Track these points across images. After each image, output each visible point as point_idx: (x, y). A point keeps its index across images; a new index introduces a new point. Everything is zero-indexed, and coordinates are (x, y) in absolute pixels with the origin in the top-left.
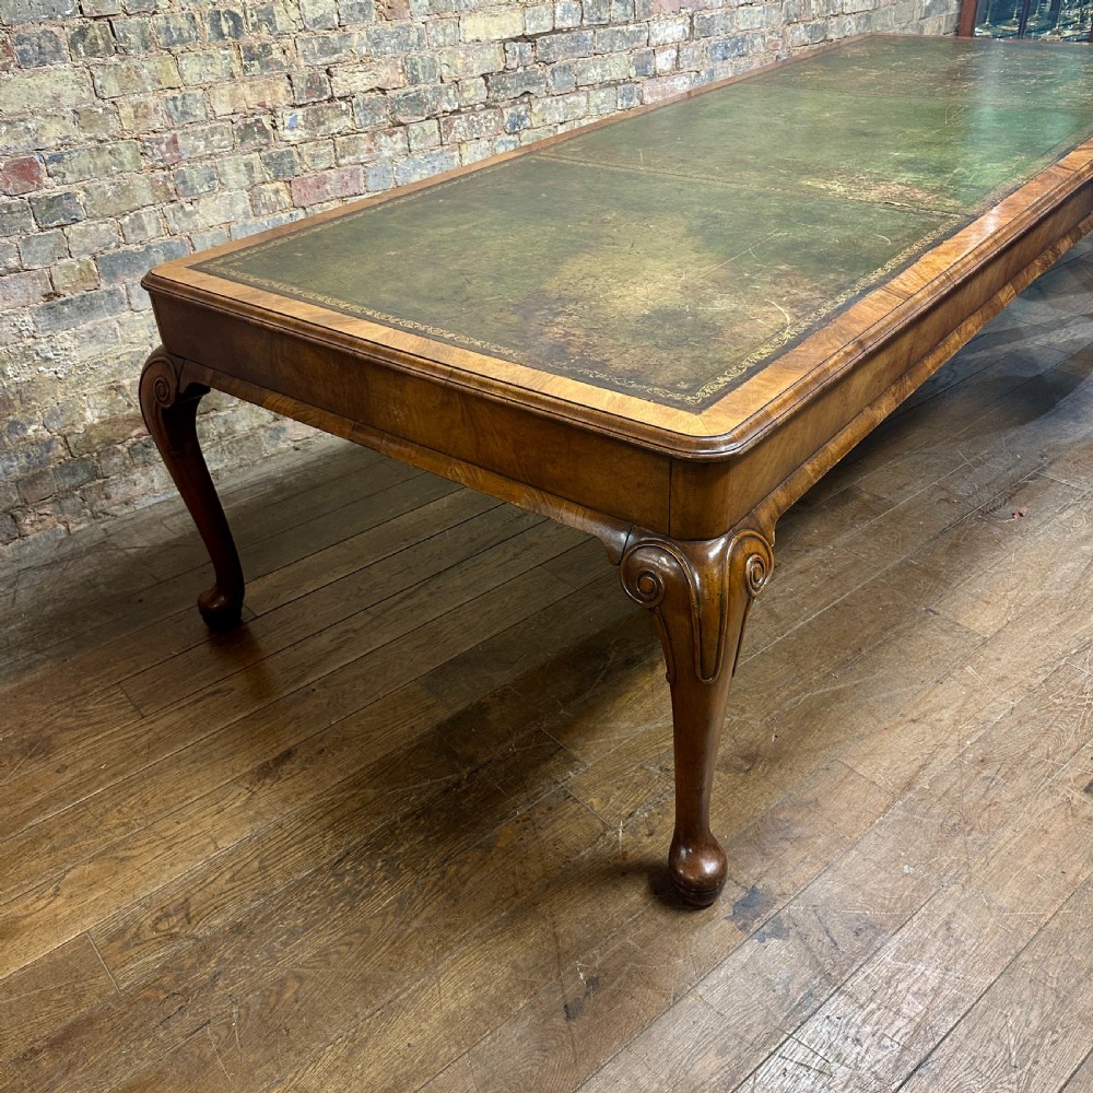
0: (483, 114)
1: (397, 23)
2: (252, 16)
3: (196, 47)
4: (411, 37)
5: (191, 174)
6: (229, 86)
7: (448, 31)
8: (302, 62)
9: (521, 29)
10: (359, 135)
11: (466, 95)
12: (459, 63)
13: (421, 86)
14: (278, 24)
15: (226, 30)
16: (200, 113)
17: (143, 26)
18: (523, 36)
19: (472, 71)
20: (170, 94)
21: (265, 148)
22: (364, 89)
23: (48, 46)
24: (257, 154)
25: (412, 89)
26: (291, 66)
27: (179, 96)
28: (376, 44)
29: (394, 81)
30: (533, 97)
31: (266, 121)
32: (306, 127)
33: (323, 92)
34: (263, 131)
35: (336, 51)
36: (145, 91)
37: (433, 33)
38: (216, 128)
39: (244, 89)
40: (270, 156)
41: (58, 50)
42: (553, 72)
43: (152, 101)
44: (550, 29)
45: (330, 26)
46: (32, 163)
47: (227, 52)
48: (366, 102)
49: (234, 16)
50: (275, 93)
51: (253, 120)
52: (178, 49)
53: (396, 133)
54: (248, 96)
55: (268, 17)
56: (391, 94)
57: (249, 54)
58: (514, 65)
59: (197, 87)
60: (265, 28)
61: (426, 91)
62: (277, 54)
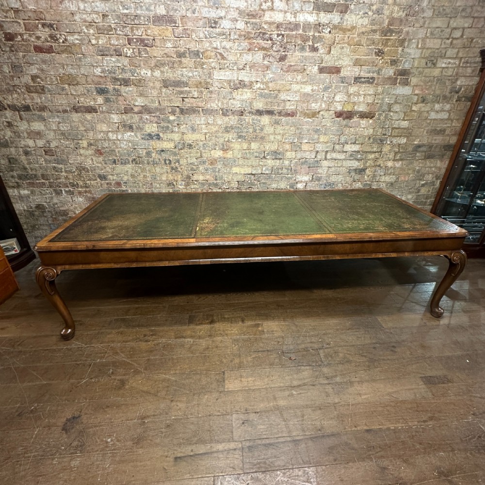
0: (235, 190)
1: (213, 166)
2: (174, 161)
3: (159, 165)
4: (217, 170)
6: (166, 174)
7: (228, 170)
8: (185, 172)
9: (251, 172)
10: (198, 190)
11: (231, 185)
12: (230, 177)
13: (218, 181)
14: (180, 163)
15: (167, 163)
16: (159, 179)
17: (148, 160)
18: (251, 174)
19: (234, 180)
20: (152, 174)
22: (202, 180)
23: (127, 161)
24: (171, 189)
25: (215, 182)
26: (183, 172)
27: (154, 175)
28: (206, 170)
29: (210, 179)
30: (252, 188)
31: (175, 183)
32: (184, 186)
33: (190, 179)
34: (173, 185)
35: (195, 170)
36: (146, 173)
37: (223, 170)
38: (162, 182)
39: (170, 175)
40: (174, 190)
41: (129, 162)
42: (260, 183)
43: (148, 175)
44: (261, 173)
45: (194, 165)
46: (120, 183)
47: (167, 167)
48: (202, 183)
49: (170, 161)
50: (178, 177)
51: (171, 182)
52: (155, 165)
53: (209, 191)
54: (171, 177)
55: (178, 161)
56: (209, 182)
57: (172, 168)
58: (248, 180)
59: (159, 173)
60: (177, 163)
61: (219, 183)
62: (179, 169)
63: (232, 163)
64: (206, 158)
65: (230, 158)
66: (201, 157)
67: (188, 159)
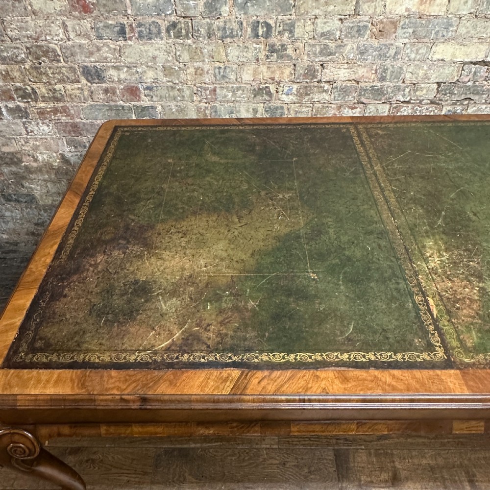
0: (426, 107)
1: (382, 41)
2: (280, 26)
3: (239, 40)
4: (390, 52)
5: (221, 109)
6: (254, 66)
7: (420, 51)
8: (306, 58)
9: (484, 56)
10: (330, 105)
11: (418, 93)
13: (386, 83)
14: (295, 34)
15: (260, 33)
16: (233, 77)
17: (210, 25)
18: (483, 61)
19: (429, 79)
20: (218, 64)
21: (268, 102)
22: (344, 79)
23: (154, 30)
24: (262, 105)
25: (379, 84)
26: (297, 59)
27: (223, 67)
28: (362, 53)
29: (367, 78)
30: (473, 102)
31: (272, 89)
32: (296, 95)
33: (314, 77)
34: (269, 94)
35: (331, 54)
36: (203, 61)
37: (409, 51)
38: (240, 87)
39: (263, 69)
40: (270, 108)
41: (159, 33)
43: (206, 67)
45: (332, 37)
46: (137, 89)
47: (258, 46)
48: (343, 87)
49: (268, 26)
50: (283, 73)
51: (264, 86)
52: (229, 40)
53: (357, 108)
54: (265, 73)
55: (290, 28)
56: (362, 85)
57: (272, 50)
58: (466, 80)
59: (235, 63)
60: (286, 34)
61: (388, 87)
62: (290, 51)
63: (437, 33)
64: (367, 18)
65: (436, 17)
66: (357, 14)
67: (318, 21)
